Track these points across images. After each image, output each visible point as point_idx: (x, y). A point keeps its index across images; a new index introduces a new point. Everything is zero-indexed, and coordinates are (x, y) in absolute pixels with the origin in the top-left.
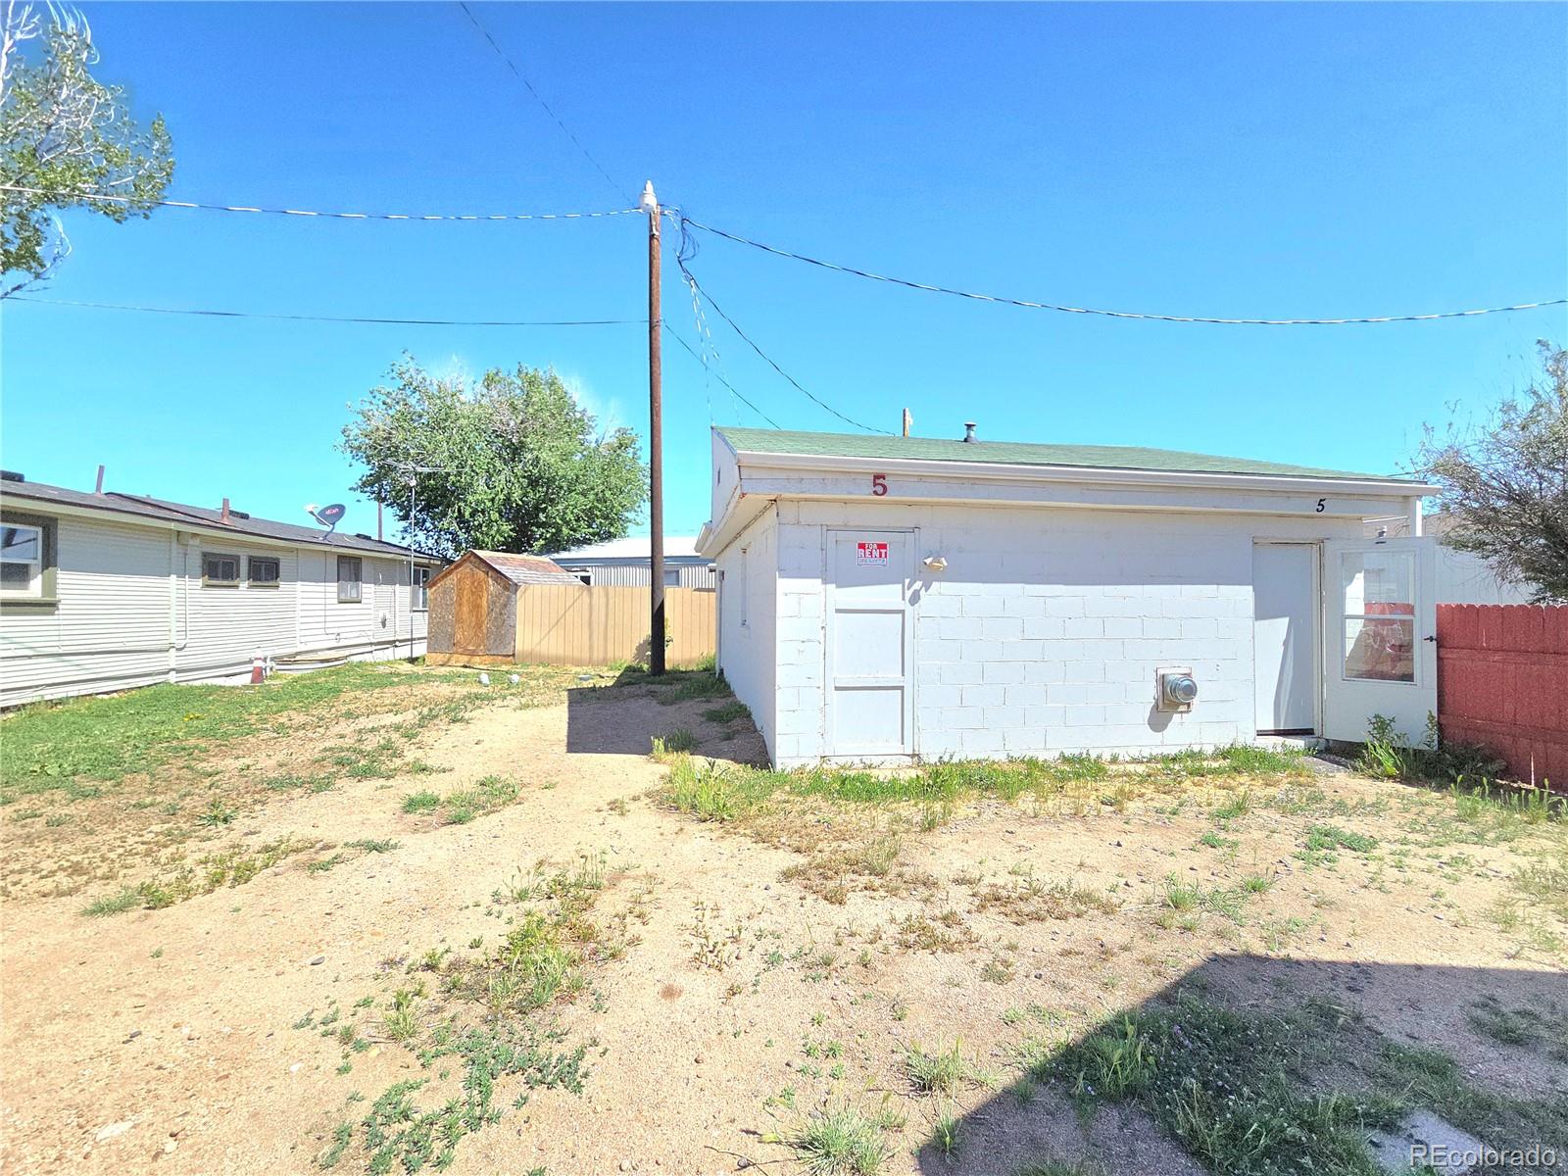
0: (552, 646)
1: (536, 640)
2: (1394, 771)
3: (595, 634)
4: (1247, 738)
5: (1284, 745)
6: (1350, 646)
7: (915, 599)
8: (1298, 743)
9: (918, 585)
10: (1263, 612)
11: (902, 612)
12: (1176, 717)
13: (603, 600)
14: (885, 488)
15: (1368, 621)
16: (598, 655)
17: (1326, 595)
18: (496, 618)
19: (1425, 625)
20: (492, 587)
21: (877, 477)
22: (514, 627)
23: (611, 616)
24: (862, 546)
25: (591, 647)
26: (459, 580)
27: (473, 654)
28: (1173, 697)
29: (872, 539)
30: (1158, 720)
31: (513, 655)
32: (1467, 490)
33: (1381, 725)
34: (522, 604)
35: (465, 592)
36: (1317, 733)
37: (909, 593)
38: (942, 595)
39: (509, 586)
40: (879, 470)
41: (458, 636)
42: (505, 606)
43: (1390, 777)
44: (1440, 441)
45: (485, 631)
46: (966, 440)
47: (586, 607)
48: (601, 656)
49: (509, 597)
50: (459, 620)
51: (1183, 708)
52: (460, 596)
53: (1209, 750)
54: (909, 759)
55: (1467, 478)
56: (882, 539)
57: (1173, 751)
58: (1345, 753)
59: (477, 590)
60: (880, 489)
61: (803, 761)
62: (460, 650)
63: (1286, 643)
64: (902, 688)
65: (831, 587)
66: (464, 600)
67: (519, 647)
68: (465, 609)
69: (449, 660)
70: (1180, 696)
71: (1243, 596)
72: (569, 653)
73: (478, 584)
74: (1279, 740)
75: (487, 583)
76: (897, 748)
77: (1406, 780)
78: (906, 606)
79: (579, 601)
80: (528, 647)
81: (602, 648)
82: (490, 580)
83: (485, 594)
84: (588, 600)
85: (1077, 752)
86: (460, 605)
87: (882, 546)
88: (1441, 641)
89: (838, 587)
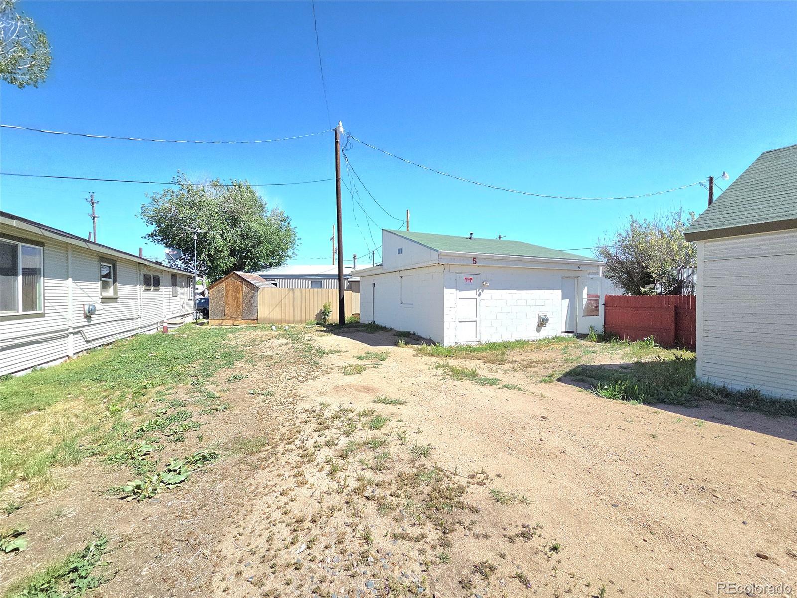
0: (276, 315)
1: (268, 312)
2: (595, 340)
3: (296, 309)
4: (559, 334)
5: (568, 336)
6: (584, 307)
7: (480, 295)
8: (571, 335)
9: (480, 290)
10: (563, 298)
11: (476, 298)
12: (543, 328)
13: (300, 294)
14: (476, 262)
15: (588, 300)
16: (298, 318)
17: (578, 292)
18: (247, 303)
19: (602, 301)
20: (245, 288)
21: (474, 258)
22: (257, 307)
23: (304, 302)
24: (466, 278)
25: (294, 316)
26: (227, 285)
27: (235, 320)
28: (543, 323)
29: (469, 276)
30: (539, 330)
31: (257, 320)
32: (608, 259)
33: (592, 328)
34: (260, 297)
35: (230, 291)
36: (575, 332)
37: (478, 293)
38: (487, 293)
39: (254, 288)
40: (474, 256)
41: (227, 312)
42: (252, 297)
43: (595, 341)
44: (602, 243)
45: (241, 309)
46: (470, 238)
47: (292, 298)
48: (299, 319)
49: (254, 293)
50: (227, 304)
51: (545, 325)
52: (227, 293)
53: (550, 337)
54: (477, 343)
55: (608, 256)
56: (471, 276)
57: (542, 338)
58: (583, 337)
59: (236, 290)
60: (474, 262)
61: (451, 344)
62: (228, 318)
63: (568, 307)
64: (476, 321)
65: (458, 291)
66: (230, 294)
67: (259, 316)
68: (230, 299)
69: (222, 323)
70: (545, 322)
71: (559, 293)
72: (284, 318)
73: (237, 287)
74: (567, 334)
75: (242, 287)
76: (475, 340)
77: (598, 342)
78: (477, 296)
79: (289, 295)
80: (264, 316)
81: (299, 316)
82: (243, 285)
83: (241, 291)
84: (293, 295)
85: (519, 339)
86: (228, 297)
87: (471, 279)
88: (605, 305)
89: (460, 291)
